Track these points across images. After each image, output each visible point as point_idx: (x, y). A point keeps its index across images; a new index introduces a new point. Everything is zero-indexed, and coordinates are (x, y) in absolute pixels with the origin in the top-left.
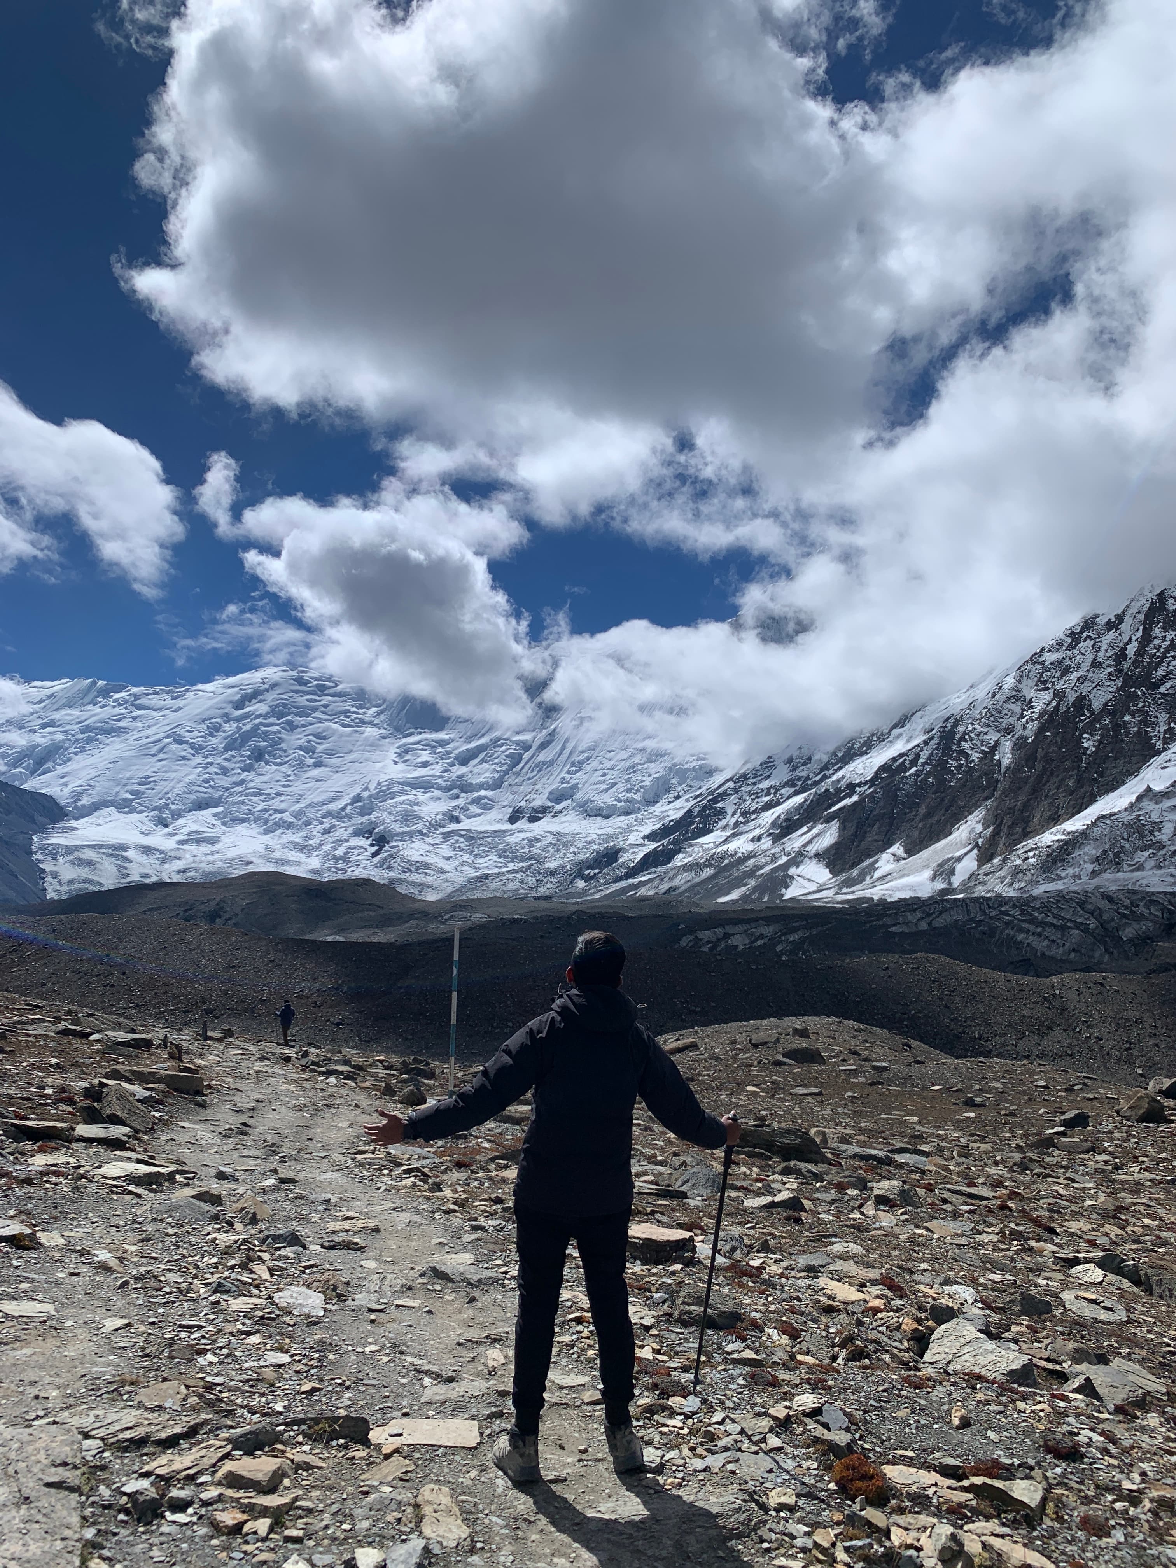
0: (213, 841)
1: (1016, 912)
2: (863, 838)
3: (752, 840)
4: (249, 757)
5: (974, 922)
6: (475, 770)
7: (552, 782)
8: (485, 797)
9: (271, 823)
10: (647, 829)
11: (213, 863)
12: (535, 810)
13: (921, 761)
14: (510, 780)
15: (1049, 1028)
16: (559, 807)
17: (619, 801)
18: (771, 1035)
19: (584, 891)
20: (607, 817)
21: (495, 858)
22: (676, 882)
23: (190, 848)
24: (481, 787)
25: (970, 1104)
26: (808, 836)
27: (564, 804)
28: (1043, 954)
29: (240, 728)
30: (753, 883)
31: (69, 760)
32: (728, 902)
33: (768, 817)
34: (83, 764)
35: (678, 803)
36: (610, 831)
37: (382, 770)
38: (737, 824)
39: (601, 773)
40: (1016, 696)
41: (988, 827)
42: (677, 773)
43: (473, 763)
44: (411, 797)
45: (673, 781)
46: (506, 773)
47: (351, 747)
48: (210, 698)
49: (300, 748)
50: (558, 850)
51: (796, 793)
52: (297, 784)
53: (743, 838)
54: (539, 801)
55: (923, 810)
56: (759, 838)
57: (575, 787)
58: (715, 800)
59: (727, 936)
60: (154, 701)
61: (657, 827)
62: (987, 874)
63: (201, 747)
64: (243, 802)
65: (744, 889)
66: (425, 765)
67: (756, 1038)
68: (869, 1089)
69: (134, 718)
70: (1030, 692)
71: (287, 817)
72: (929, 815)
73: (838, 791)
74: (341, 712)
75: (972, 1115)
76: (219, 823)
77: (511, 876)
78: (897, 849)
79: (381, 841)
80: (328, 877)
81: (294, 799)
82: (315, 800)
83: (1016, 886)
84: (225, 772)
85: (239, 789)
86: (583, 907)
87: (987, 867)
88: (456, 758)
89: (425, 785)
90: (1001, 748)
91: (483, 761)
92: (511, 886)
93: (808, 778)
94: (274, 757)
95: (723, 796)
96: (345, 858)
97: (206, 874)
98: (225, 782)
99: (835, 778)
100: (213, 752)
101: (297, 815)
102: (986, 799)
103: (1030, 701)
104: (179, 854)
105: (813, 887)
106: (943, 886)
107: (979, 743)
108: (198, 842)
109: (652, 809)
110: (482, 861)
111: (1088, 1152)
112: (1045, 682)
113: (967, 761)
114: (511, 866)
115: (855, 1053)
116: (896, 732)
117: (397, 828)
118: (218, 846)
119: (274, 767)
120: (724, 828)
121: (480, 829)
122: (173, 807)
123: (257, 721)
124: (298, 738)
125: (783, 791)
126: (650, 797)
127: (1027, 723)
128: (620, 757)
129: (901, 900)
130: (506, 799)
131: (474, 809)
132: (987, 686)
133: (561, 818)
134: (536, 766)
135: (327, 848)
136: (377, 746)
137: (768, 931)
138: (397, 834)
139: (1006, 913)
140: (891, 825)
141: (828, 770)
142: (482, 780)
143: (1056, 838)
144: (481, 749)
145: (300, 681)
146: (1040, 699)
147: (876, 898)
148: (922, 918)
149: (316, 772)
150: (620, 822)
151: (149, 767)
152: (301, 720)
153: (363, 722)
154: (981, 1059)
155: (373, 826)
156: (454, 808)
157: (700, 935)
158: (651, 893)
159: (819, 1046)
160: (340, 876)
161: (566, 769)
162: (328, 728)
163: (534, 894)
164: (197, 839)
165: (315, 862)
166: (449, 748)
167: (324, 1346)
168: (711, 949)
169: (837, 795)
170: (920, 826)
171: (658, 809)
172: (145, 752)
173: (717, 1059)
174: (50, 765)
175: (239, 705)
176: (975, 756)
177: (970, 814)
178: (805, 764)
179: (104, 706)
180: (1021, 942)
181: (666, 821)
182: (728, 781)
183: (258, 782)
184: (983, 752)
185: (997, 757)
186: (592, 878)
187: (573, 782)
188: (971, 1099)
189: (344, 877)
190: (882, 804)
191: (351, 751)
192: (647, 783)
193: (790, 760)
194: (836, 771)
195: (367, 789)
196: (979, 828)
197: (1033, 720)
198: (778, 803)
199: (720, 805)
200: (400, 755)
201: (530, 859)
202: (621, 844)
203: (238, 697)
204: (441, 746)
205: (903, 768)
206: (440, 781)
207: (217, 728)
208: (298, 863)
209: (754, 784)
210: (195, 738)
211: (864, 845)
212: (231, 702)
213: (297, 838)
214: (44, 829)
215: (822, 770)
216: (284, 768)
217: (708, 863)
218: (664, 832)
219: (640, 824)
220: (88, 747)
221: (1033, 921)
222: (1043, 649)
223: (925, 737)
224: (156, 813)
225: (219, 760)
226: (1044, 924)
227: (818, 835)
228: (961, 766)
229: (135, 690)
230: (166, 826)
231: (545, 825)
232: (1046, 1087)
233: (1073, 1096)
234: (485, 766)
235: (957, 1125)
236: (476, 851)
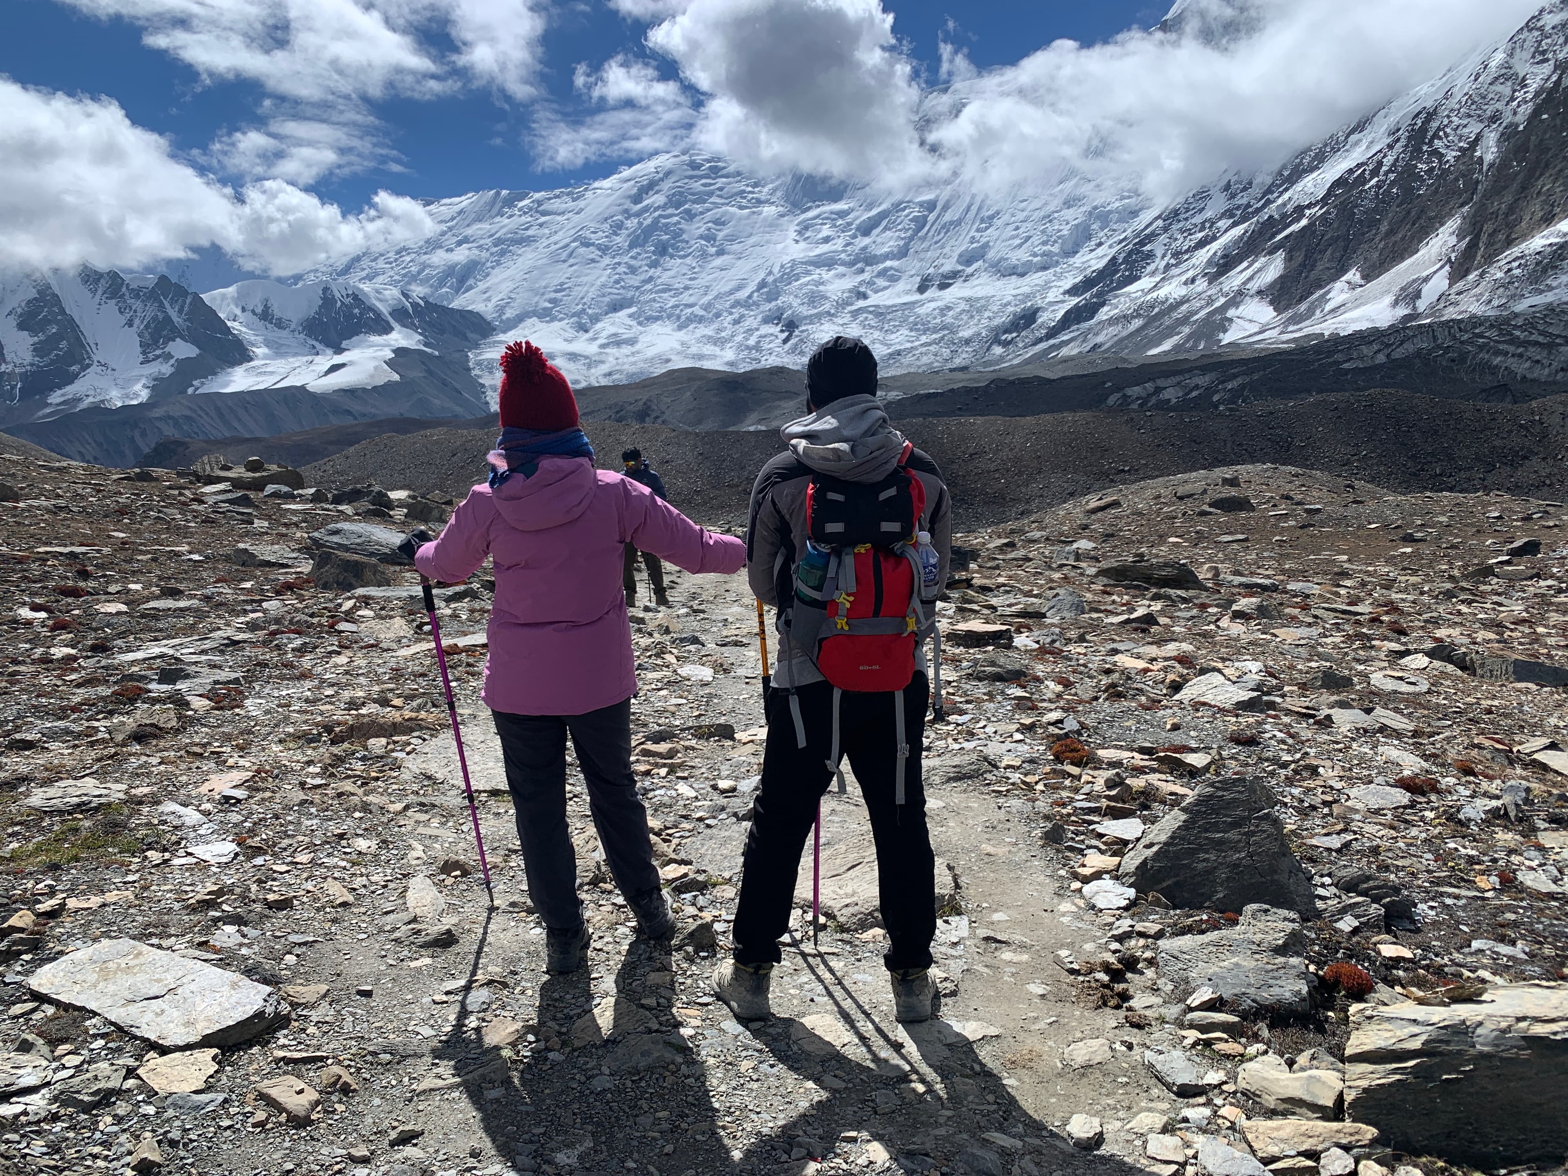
0: (632, 342)
1: (1493, 333)
2: (1313, 266)
3: (1185, 283)
4: (654, 253)
5: (1441, 348)
6: (879, 240)
7: (960, 244)
8: (891, 268)
9: (683, 318)
10: (1068, 284)
11: (634, 363)
12: (945, 276)
13: (1384, 168)
14: (915, 246)
15: (1525, 458)
16: (970, 270)
17: (1035, 255)
18: (1199, 486)
19: (1002, 358)
20: (1022, 275)
21: (907, 332)
22: (1100, 339)
23: (612, 351)
24: (886, 257)
25: (1409, 539)
26: (1249, 272)
27: (975, 266)
28: (1524, 377)
29: (640, 224)
30: (1186, 330)
31: (488, 275)
32: (1159, 355)
33: (1204, 255)
34: (501, 277)
35: (1100, 251)
36: (1026, 290)
37: (784, 251)
38: (1168, 267)
39: (1013, 226)
40: (1506, 74)
41: (1464, 238)
42: (1098, 217)
43: (875, 232)
44: (815, 277)
45: (1094, 227)
46: (911, 238)
47: (749, 230)
48: (609, 195)
49: (701, 237)
50: (972, 317)
51: (1235, 225)
52: (703, 275)
53: (1175, 282)
54: (949, 266)
55: (1384, 227)
56: (1193, 281)
57: (986, 246)
58: (1142, 243)
59: (1158, 390)
60: (555, 205)
61: (1078, 280)
62: (1459, 293)
63: (607, 248)
64: (654, 300)
65: (1176, 338)
66: (827, 240)
67: (1181, 491)
68: (1299, 532)
69: (541, 225)
70: (1522, 67)
71: (697, 310)
72: (1391, 232)
73: (1284, 216)
74: (736, 194)
75: (1409, 550)
76: (634, 323)
77: (924, 349)
78: (1353, 275)
79: (791, 326)
80: (743, 368)
81: (702, 291)
82: (722, 290)
83: (1495, 303)
84: (633, 270)
85: (649, 287)
86: (1002, 375)
87: (1460, 285)
88: (857, 229)
89: (826, 262)
90: (1483, 142)
91: (886, 229)
92: (925, 360)
93: (1249, 205)
94: (677, 249)
95: (1151, 237)
96: (757, 347)
97: (631, 376)
98: (634, 281)
99: (1280, 201)
100: (619, 251)
101: (707, 307)
102: (1462, 205)
103: (1524, 79)
104: (603, 358)
105: (1255, 328)
106: (1406, 312)
107: (1456, 139)
108: (618, 344)
109: (1071, 261)
110: (893, 336)
111: (1531, 578)
112: (1544, 52)
113: (1440, 162)
114: (924, 339)
115: (1288, 498)
116: (1353, 138)
117: (805, 311)
118: (638, 347)
119: (679, 261)
120: (1153, 273)
121: (889, 303)
122: (590, 311)
123: (657, 214)
124: (698, 227)
125: (1220, 224)
126: (1069, 247)
127: (1519, 106)
128: (1032, 207)
129: (1356, 333)
130: (913, 267)
131: (881, 282)
132: (1472, 65)
133: (974, 281)
134: (943, 227)
135: (739, 338)
136: (777, 226)
137: (1203, 381)
138: (806, 318)
139: (1481, 336)
140: (1345, 249)
141: (1272, 192)
142: (886, 249)
143: (1548, 242)
144: (883, 215)
145: (694, 166)
146: (1536, 75)
147: (1327, 333)
148: (1379, 351)
149: (719, 261)
150: (1037, 278)
151: (561, 274)
152: (698, 207)
153: (759, 202)
154: (1428, 494)
155: (780, 311)
156: (860, 283)
157: (1129, 391)
158: (1075, 352)
159: (1249, 493)
160: (755, 366)
161: (975, 227)
162: (726, 212)
163: (950, 366)
164: (616, 341)
165: (729, 354)
166: (849, 218)
167: (711, 696)
168: (1141, 405)
169: (1284, 221)
170: (1381, 246)
171: (1077, 260)
172: (555, 259)
173: (1140, 514)
174: (471, 282)
175: (637, 199)
176: (1451, 155)
177: (1442, 225)
178: (1245, 189)
179: (511, 216)
180: (1497, 367)
181: (1088, 272)
182: (1156, 219)
183: (665, 278)
184: (1461, 149)
185: (1478, 154)
186: (1010, 342)
187: (983, 240)
188: (1411, 535)
189: (758, 366)
190: (1335, 225)
191: (751, 235)
192: (1065, 232)
193: (1228, 187)
194: (1281, 193)
195: (770, 273)
196: (1453, 240)
197: (1526, 102)
198: (1214, 238)
199: (1148, 248)
200: (800, 233)
201: (942, 329)
202: (1040, 303)
203: (635, 190)
204: (841, 218)
205: (1362, 180)
206: (843, 256)
207: (620, 226)
208: (713, 357)
209: (1186, 219)
210: (600, 238)
211: (1313, 276)
212: (629, 197)
213: (709, 331)
214: (477, 346)
215: (1264, 194)
216: (688, 260)
217: (1136, 314)
218: (1087, 284)
219: (1059, 279)
220: (503, 260)
221: (1514, 341)
222: (1541, 11)
223: (1389, 140)
224: (575, 319)
225: (626, 259)
226: (1526, 344)
227: (1260, 270)
228: (1432, 169)
229: (537, 196)
230: (586, 331)
231: (956, 292)
232: (1500, 518)
233: (1530, 525)
234: (888, 233)
235: (1390, 561)
236: (886, 327)
